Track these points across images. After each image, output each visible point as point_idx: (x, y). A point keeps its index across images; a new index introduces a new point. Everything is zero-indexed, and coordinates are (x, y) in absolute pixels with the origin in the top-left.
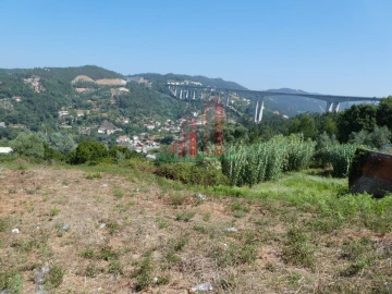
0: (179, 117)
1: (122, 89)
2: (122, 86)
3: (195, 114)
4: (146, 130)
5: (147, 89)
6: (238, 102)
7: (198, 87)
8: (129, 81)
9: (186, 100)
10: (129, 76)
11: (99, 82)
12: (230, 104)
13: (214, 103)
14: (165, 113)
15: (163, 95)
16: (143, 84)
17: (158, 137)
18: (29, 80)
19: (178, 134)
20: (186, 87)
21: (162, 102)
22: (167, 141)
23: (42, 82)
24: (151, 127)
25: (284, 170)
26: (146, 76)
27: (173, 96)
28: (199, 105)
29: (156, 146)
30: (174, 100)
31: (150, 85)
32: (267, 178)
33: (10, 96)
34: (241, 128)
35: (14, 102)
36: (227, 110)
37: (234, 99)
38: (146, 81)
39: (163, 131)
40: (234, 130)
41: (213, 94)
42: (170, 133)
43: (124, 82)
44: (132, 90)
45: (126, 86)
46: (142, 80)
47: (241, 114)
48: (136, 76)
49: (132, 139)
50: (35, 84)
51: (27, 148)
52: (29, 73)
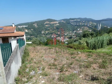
0: (74, 31)
1: (57, 24)
2: (57, 23)
3: (78, 29)
4: (65, 35)
5: (64, 23)
6: (92, 24)
7: (79, 21)
8: (59, 21)
9: (76, 25)
10: (59, 20)
11: (51, 23)
12: (89, 25)
13: (84, 26)
14: (70, 30)
15: (69, 25)
16: (63, 22)
17: (68, 37)
18: (34, 24)
19: (73, 35)
20: (75, 22)
21: (69, 27)
22: (71, 38)
23: (37, 25)
24: (66, 34)
25: (108, 45)
26: (63, 20)
27: (72, 25)
28: (79, 26)
29: (67, 39)
30: (72, 26)
31: (65, 22)
32: (102, 47)
33: (30, 29)
34: (93, 32)
35: (31, 30)
36: (89, 27)
37: (91, 23)
38: (64, 21)
39: (69, 35)
40: (90, 33)
41: (84, 23)
42: (71, 35)
43: (58, 22)
44: (60, 24)
45: (58, 23)
46: (62, 21)
47: (93, 28)
48: (61, 20)
49: (61, 38)
50: (36, 25)
51: (35, 42)
52: (34, 23)
